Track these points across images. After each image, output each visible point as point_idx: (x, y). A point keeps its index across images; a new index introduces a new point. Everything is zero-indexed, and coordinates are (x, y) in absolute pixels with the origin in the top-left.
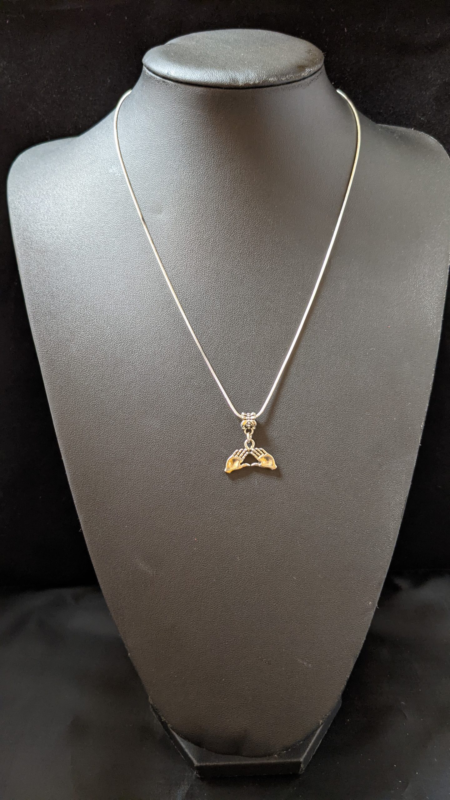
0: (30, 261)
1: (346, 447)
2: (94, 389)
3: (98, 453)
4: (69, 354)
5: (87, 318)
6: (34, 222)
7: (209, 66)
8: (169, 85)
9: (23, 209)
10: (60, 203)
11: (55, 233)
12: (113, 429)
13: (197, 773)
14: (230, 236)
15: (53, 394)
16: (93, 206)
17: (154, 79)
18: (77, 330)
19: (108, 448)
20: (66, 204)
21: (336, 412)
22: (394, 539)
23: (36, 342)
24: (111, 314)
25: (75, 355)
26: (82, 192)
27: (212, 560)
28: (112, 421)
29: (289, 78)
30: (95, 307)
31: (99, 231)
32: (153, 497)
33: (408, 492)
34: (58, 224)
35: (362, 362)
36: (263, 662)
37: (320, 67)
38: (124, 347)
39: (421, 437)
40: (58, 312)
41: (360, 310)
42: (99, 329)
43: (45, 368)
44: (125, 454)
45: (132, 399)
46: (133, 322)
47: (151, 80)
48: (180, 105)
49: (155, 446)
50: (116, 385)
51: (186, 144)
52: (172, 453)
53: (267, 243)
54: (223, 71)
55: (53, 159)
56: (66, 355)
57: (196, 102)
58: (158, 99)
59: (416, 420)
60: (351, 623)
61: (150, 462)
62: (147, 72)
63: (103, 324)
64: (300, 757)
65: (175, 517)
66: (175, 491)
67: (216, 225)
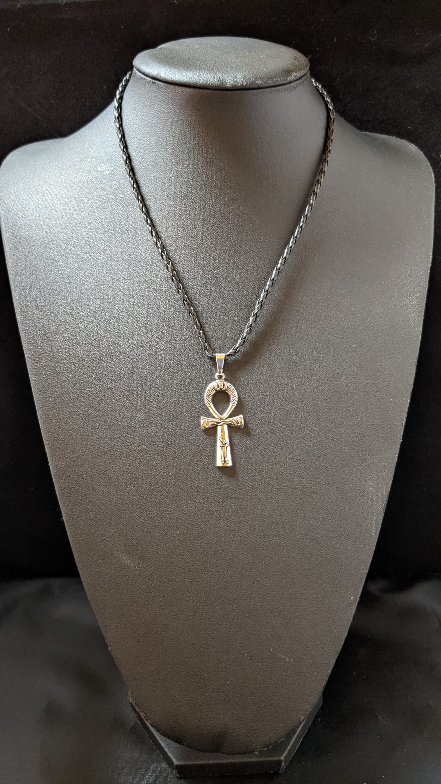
0: (17, 255)
1: (329, 442)
2: (79, 381)
3: (82, 445)
4: (54, 347)
5: (73, 311)
6: (23, 217)
7: (198, 68)
8: (159, 85)
9: (12, 204)
10: (49, 199)
11: (43, 228)
12: (98, 421)
13: (176, 772)
14: (216, 233)
15: (38, 385)
16: (82, 202)
17: (144, 80)
18: (63, 323)
19: (92, 440)
20: (55, 200)
21: (319, 407)
22: (375, 534)
23: (22, 334)
24: (98, 308)
25: (61, 348)
26: (71, 189)
27: (195, 553)
28: (97, 413)
29: (275, 82)
30: (81, 300)
31: (87, 227)
32: (136, 489)
33: (390, 487)
34: (47, 219)
35: (345, 359)
36: (245, 657)
37: (305, 73)
38: (109, 340)
39: (402, 433)
40: (44, 305)
41: (343, 308)
42: (85, 322)
43: (30, 360)
44: (109, 446)
45: (117, 392)
46: (119, 315)
47: (141, 81)
48: (170, 106)
49: (139, 438)
50: (101, 378)
51: (174, 144)
52: (156, 445)
53: (253, 241)
54: (212, 73)
55: (43, 157)
56: (52, 347)
57: (184, 102)
58: (147, 99)
59: (397, 416)
60: (333, 618)
61: (134, 455)
62: (137, 73)
63: (89, 317)
64: (281, 755)
65: (158, 510)
66: (158, 484)
67: (203, 222)
